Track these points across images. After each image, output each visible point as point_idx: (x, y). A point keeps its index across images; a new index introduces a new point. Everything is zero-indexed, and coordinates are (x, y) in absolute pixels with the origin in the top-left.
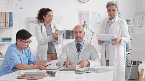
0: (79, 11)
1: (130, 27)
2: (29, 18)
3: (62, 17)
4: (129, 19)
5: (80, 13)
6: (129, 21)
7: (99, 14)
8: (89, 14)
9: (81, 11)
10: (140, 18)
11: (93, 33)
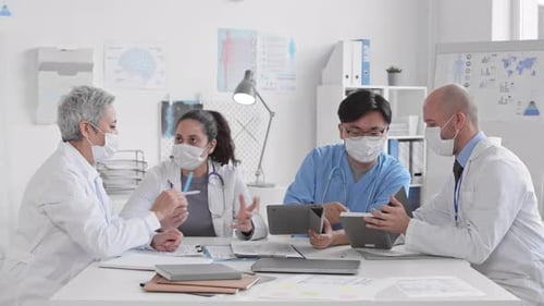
0: (220, 30)
1: (395, 94)
2: (34, 53)
3: (159, 50)
4: (396, 66)
5: (224, 37)
6: (397, 71)
7: (292, 45)
8: (256, 41)
9: (228, 32)
10: (459, 63)
11: (272, 114)
